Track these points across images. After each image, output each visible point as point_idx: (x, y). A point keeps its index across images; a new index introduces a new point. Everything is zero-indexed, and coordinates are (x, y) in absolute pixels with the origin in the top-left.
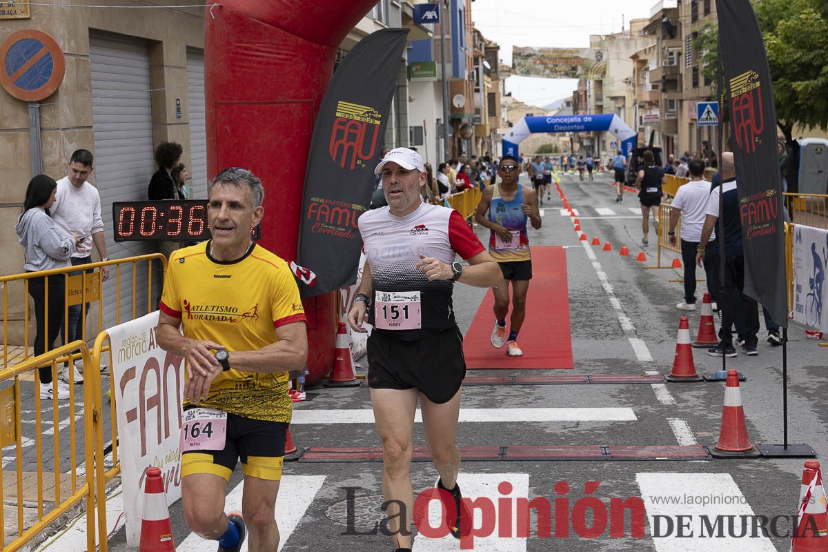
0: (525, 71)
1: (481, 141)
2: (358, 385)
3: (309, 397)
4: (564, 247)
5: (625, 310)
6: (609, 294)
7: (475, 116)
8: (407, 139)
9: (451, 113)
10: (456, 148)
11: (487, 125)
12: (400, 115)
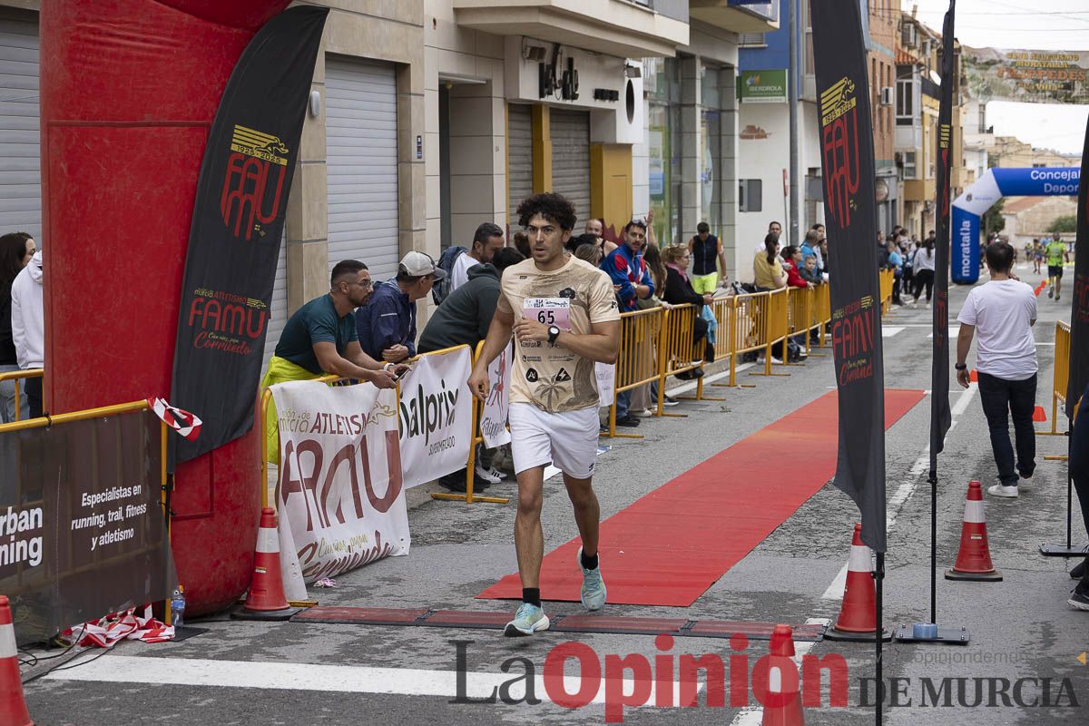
0: (983, 89)
1: (920, 208)
2: (286, 618)
3: (182, 634)
4: (926, 392)
5: (905, 507)
6: (909, 477)
7: (905, 165)
8: (734, 200)
11: (927, 180)
12: (722, 160)
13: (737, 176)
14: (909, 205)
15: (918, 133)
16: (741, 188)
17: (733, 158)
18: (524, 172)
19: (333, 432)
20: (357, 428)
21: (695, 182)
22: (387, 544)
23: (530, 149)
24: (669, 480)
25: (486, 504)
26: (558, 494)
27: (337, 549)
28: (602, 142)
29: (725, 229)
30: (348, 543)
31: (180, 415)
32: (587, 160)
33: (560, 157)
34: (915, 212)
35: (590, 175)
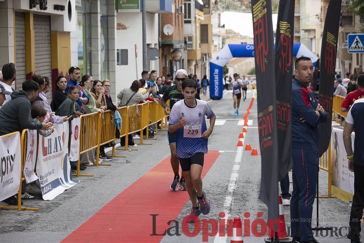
0: (225, 6)
1: (194, 63)
4: (220, 152)
5: (232, 208)
6: (228, 193)
7: (188, 43)
8: (115, 59)
9: (162, 40)
10: (168, 68)
11: (198, 50)
12: (109, 40)
13: (116, 48)
14: (189, 61)
15: (194, 27)
16: (118, 54)
17: (114, 39)
18: (22, 45)
21: (98, 51)
23: (24, 34)
24: (114, 197)
25: (29, 211)
26: (62, 205)
28: (57, 31)
29: (111, 73)
32: (49, 40)
33: (38, 38)
34: (192, 65)
35: (51, 47)
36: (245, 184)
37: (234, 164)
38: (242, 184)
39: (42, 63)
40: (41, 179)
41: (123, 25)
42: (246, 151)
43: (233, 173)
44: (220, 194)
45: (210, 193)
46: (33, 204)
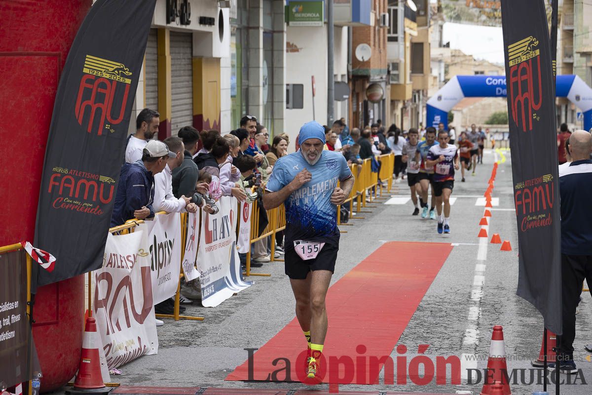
0: (454, 16)
1: (400, 105)
2: (106, 393)
5: (480, 322)
6: (472, 302)
7: (392, 72)
8: (283, 100)
9: (353, 68)
10: (361, 114)
11: (407, 84)
12: (274, 69)
13: (285, 82)
14: (393, 102)
15: (402, 47)
16: (288, 91)
17: (282, 68)
18: (152, 79)
19: (119, 267)
20: (130, 264)
21: (259, 86)
22: (145, 346)
23: (156, 62)
25: (190, 321)
26: (235, 315)
27: (120, 348)
28: (202, 57)
29: (276, 122)
30: (125, 345)
31: (40, 253)
32: (190, 70)
33: (174, 68)
34: (397, 108)
35: (192, 81)
36: (496, 291)
37: (477, 263)
38: (491, 291)
39: (180, 105)
40: (201, 277)
41: (293, 44)
42: (492, 244)
43: (476, 274)
44: (460, 304)
45: (446, 302)
46: (193, 312)
